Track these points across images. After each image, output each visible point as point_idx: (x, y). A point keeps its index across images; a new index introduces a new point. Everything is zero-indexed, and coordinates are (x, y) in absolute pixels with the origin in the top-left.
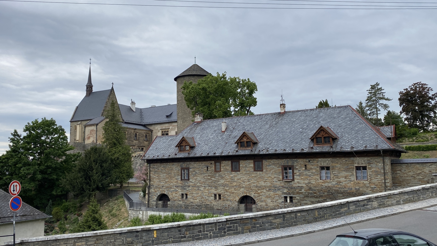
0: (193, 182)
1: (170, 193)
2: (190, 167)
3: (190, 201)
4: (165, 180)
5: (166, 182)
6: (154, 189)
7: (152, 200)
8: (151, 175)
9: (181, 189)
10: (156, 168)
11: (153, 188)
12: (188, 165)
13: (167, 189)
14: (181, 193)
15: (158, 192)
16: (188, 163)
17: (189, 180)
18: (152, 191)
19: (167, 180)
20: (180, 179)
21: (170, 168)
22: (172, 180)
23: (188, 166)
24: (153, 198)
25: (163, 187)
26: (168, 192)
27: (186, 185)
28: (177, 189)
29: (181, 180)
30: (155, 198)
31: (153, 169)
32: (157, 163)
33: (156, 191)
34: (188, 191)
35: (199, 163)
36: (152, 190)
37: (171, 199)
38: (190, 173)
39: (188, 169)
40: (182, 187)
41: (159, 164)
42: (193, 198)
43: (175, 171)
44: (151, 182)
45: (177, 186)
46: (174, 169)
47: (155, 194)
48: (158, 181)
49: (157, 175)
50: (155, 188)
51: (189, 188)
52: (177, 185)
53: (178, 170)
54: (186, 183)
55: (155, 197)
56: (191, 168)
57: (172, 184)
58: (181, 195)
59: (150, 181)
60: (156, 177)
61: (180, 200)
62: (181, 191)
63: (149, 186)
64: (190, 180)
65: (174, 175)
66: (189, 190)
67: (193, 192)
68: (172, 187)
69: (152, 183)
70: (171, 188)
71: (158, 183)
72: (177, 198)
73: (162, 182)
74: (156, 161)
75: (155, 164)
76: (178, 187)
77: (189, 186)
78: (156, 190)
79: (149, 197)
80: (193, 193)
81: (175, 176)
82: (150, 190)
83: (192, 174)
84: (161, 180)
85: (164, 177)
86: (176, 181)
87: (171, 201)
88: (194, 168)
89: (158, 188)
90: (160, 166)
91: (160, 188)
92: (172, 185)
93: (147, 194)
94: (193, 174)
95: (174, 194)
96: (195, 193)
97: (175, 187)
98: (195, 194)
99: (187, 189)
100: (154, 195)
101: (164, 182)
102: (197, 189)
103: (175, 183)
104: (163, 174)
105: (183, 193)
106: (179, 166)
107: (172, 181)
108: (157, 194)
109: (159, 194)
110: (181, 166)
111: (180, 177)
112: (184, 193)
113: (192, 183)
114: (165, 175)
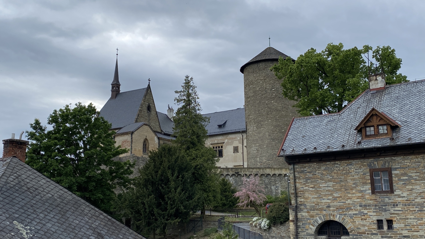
0: (404, 197)
1: (347, 219)
2: (394, 167)
3: (402, 234)
4: (331, 195)
5: (335, 199)
6: (308, 212)
7: (305, 233)
8: (298, 185)
9: (375, 211)
10: (309, 172)
11: (306, 210)
12: (389, 163)
13: (341, 211)
14: (375, 218)
15: (318, 218)
16: (387, 158)
17: (392, 191)
18: (303, 216)
19: (335, 195)
20: (370, 191)
21: (343, 170)
22: (349, 193)
23: (387, 164)
24: (307, 230)
25: (329, 207)
26: (343, 216)
27: (386, 201)
28: (366, 211)
29: (373, 192)
30: (311, 229)
31: (302, 175)
32: (310, 162)
33: (312, 216)
34: (394, 214)
35: (417, 158)
36: (303, 214)
37: (352, 231)
38: (395, 179)
39: (389, 171)
40: (377, 207)
41: (314, 165)
42: (408, 228)
43: (356, 177)
44: (299, 199)
45: (365, 206)
46: (353, 173)
47: (312, 221)
48: (316, 196)
49: (313, 186)
50: (311, 210)
51: (396, 209)
52: (364, 203)
53: (363, 174)
54: (387, 199)
55: (311, 226)
56: (396, 169)
57: (349, 201)
58: (375, 222)
59: (296, 197)
60: (311, 189)
61: (374, 232)
62: (375, 214)
63: (296, 207)
64: (395, 193)
65: (354, 184)
66: (395, 212)
67: (409, 217)
68: (352, 208)
69: (302, 200)
70: (349, 209)
71: (315, 200)
72: (366, 228)
73: (324, 197)
74: (308, 159)
75: (306, 165)
76: (368, 208)
77: (395, 205)
78: (312, 213)
79: (297, 227)
80: (408, 219)
81: (357, 186)
82: (299, 214)
83: (400, 180)
84: (322, 193)
85: (329, 188)
86: (360, 195)
87: (352, 235)
88: (403, 168)
89: (317, 210)
90: (319, 168)
91: (321, 210)
92: (351, 202)
93: (292, 221)
94: (403, 180)
95: (358, 221)
96: (412, 217)
97: (359, 208)
98: (413, 219)
99: (392, 211)
100: (310, 224)
101: (331, 197)
102: (417, 209)
103: (359, 200)
104: (326, 182)
105: (380, 218)
106: (364, 166)
107: (350, 195)
108: (316, 221)
109: (320, 222)
110: (369, 166)
111: (369, 186)
112: (383, 218)
113: (401, 199)
114: (331, 184)
